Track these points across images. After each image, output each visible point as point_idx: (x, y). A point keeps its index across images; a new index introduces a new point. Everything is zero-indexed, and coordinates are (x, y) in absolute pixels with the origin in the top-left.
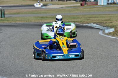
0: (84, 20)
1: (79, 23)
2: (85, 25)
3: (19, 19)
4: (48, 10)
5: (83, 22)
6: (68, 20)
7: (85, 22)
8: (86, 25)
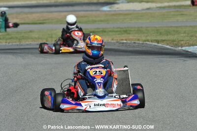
0: (181, 39)
1: (168, 44)
2: (180, 48)
3: (37, 36)
4: (113, 15)
5: (179, 41)
6: (144, 38)
7: (183, 42)
8: (184, 48)
